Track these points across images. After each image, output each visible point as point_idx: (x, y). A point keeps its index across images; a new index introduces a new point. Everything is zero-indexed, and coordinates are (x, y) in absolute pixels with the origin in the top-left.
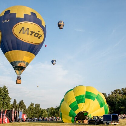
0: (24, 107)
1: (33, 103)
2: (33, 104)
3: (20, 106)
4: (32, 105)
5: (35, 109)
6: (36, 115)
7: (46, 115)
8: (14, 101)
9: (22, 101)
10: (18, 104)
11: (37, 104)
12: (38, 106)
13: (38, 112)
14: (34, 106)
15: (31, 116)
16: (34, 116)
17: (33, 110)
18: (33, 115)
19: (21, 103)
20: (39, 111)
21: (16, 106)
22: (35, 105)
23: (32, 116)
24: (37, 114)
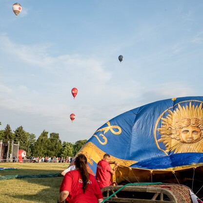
0: (24, 138)
1: (46, 131)
2: (47, 133)
3: (16, 136)
4: (44, 134)
5: (50, 141)
6: (52, 152)
7: (69, 153)
8: (7, 127)
9: (22, 127)
10: (14, 133)
11: (53, 133)
12: (55, 136)
13: (56, 148)
14: (49, 136)
15: (43, 153)
16: (47, 154)
17: (47, 144)
18: (46, 152)
19: (18, 131)
20: (57, 145)
21: (9, 136)
22: (51, 135)
23: (45, 154)
24: (53, 150)
